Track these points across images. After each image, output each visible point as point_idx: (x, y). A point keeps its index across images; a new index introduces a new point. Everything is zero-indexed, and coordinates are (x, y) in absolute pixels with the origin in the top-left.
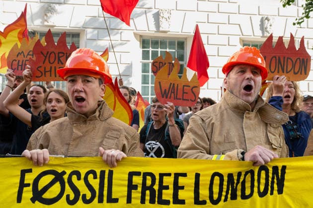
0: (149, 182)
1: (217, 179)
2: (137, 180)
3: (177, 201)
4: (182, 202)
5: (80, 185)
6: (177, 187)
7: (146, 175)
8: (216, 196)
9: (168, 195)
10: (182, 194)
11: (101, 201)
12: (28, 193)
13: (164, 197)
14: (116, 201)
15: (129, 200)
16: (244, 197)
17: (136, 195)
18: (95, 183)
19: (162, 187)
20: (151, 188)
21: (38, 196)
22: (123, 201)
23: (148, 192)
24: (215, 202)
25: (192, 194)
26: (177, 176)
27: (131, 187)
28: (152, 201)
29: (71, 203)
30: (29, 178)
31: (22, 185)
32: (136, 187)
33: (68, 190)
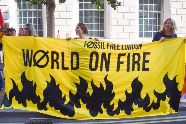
3: (118, 49)
4: (119, 49)
5: (97, 45)
6: (118, 46)
8: (126, 48)
9: (116, 48)
10: (119, 48)
11: (101, 48)
12: (86, 46)
13: (115, 48)
14: (105, 48)
15: (108, 48)
16: (132, 49)
17: (109, 47)
18: (100, 45)
19: (115, 46)
20: (112, 46)
21: (88, 46)
23: (112, 47)
24: (126, 50)
25: (121, 48)
28: (113, 49)
29: (95, 48)
30: (86, 43)
31: (85, 44)
32: (109, 46)
33: (94, 46)
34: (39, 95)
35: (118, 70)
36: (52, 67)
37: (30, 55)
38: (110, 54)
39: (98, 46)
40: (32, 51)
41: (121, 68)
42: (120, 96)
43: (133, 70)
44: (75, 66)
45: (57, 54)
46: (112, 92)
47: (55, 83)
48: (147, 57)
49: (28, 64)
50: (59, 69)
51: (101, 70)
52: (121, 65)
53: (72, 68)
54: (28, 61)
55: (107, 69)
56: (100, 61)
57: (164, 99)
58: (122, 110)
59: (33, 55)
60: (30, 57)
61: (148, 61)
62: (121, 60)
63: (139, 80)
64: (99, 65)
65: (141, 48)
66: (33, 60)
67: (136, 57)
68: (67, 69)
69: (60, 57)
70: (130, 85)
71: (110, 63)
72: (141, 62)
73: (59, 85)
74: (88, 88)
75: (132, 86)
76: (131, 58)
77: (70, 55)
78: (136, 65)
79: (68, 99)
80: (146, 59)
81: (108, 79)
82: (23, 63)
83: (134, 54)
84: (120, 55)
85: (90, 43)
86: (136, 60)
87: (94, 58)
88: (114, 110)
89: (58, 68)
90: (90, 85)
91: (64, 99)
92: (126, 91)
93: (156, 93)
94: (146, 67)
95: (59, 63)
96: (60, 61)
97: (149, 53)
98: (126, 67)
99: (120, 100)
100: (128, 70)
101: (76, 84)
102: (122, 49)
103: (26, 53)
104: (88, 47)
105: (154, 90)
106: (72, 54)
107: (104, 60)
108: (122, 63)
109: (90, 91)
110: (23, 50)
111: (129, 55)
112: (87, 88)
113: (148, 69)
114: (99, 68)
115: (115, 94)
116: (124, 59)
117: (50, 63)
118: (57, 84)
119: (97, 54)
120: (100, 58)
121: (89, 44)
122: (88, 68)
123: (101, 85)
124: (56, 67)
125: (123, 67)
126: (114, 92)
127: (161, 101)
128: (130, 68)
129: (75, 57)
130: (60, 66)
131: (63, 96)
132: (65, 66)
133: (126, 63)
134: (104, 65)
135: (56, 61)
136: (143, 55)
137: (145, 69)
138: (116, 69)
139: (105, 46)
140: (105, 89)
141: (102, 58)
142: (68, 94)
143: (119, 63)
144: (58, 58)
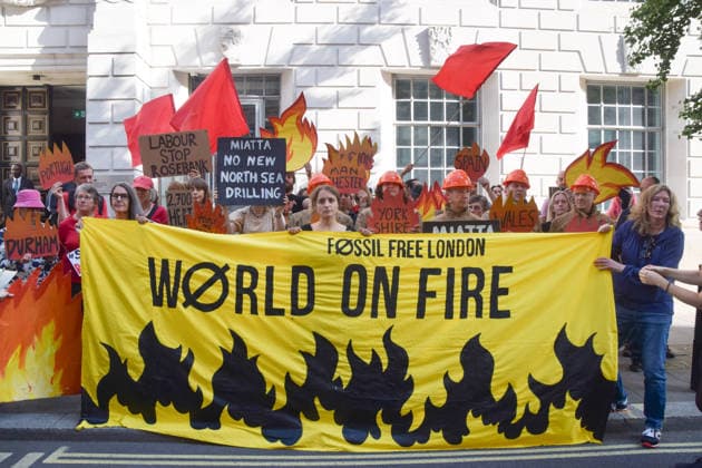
0: (401, 245)
1: (441, 244)
2: (395, 244)
3: (418, 256)
4: (421, 256)
5: (361, 246)
6: (418, 248)
7: (399, 241)
8: (441, 253)
9: (413, 252)
10: (421, 252)
11: (374, 255)
12: (333, 249)
13: (411, 254)
14: (383, 255)
15: (390, 255)
16: (458, 255)
17: (394, 252)
18: (370, 246)
19: (409, 248)
20: (403, 249)
21: (339, 251)
22: (387, 255)
23: (401, 251)
24: (441, 257)
25: (427, 252)
26: (418, 242)
27: (391, 248)
28: (404, 256)
29: (358, 255)
30: (333, 242)
31: (330, 245)
32: (394, 248)
33: (355, 249)
34: (199, 388)
35: (421, 314)
36: (239, 309)
37: (172, 274)
38: (396, 270)
39: (364, 249)
40: (179, 263)
41: (428, 309)
42: (428, 388)
43: (464, 314)
44: (302, 304)
45: (254, 273)
46: (407, 377)
47: (246, 352)
48: (505, 280)
49: (165, 299)
50: (257, 313)
51: (374, 314)
52: (428, 300)
53: (296, 311)
54: (165, 292)
55: (391, 313)
56: (370, 291)
57: (560, 404)
58: (437, 431)
59: (182, 275)
60: (172, 280)
61: (505, 291)
62: (430, 286)
63: (483, 342)
64: (369, 301)
65: (482, 254)
66: (180, 289)
67: (473, 278)
68: (281, 312)
69: (262, 282)
70: (457, 358)
71: (400, 294)
72: (486, 293)
73: (255, 359)
74: (339, 364)
75: (463, 362)
76: (458, 280)
77: (289, 276)
78: (472, 302)
79: (281, 399)
80: (500, 286)
81: (395, 339)
82: (150, 296)
83: (466, 272)
84: (425, 273)
85: (344, 242)
86: (472, 286)
87: (355, 280)
88: (412, 429)
89: (254, 310)
90: (343, 359)
91: (272, 397)
92: (446, 376)
93: (534, 385)
94: (501, 307)
95: (258, 297)
96: (260, 292)
97: (509, 270)
98: (442, 308)
99: (428, 402)
100: (449, 314)
101: (306, 355)
102: (430, 256)
103: (158, 269)
104: (337, 252)
105: (530, 376)
106: (297, 270)
107: (381, 287)
108: (433, 294)
109: (344, 373)
110: (151, 261)
111: (451, 272)
112: (335, 367)
113: (506, 314)
114: (368, 309)
115: (415, 382)
116: (437, 284)
117: (231, 299)
118: (250, 355)
119: (361, 270)
120: (370, 282)
121: (340, 245)
122: (340, 310)
123: (375, 356)
124: (249, 307)
125: (435, 306)
126: (410, 377)
127: (552, 407)
128: (455, 310)
129: (303, 279)
130: (261, 304)
131: (268, 389)
132: (275, 306)
133: (442, 296)
134: (382, 302)
135: (250, 291)
136: (491, 275)
137: (496, 314)
138: (415, 310)
139: (384, 249)
140: (385, 367)
141: (375, 280)
142: (281, 383)
143: (425, 294)
144: (254, 284)
